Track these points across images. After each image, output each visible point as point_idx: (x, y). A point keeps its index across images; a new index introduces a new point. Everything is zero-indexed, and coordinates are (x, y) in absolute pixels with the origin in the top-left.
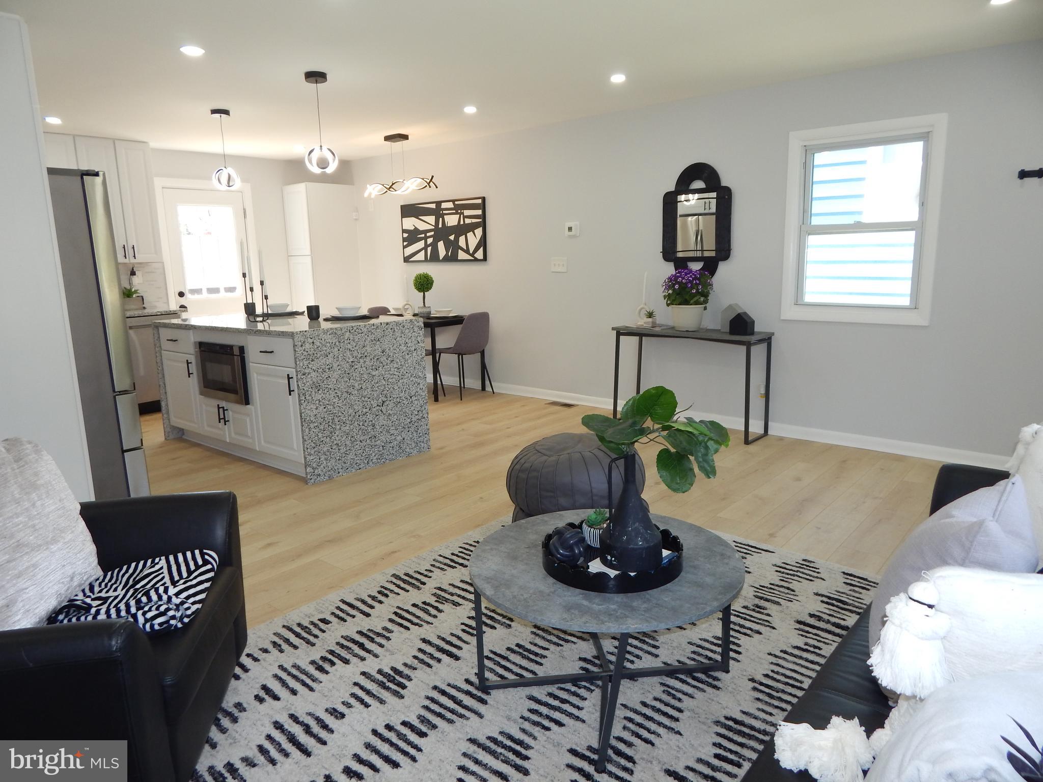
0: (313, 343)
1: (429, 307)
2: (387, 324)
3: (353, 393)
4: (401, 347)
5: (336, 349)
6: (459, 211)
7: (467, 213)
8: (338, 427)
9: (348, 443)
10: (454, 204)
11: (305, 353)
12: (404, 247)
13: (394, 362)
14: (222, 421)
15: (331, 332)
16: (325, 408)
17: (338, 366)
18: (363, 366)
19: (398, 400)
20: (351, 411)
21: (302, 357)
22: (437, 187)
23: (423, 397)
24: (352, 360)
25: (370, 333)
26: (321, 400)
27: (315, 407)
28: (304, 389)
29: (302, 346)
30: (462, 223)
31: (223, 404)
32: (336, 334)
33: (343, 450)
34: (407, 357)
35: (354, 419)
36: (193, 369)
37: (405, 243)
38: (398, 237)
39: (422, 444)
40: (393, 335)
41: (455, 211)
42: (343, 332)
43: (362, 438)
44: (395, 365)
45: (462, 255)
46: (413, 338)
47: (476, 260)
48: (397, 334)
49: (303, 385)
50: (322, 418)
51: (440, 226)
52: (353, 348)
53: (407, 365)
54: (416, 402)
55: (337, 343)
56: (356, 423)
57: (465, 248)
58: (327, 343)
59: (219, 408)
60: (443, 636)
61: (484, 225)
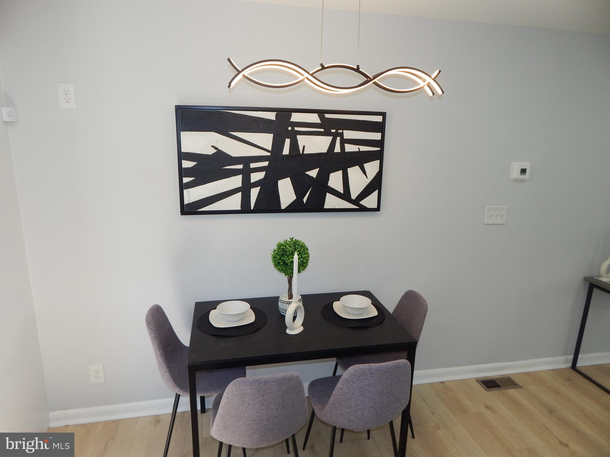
6: (333, 131)
7: (348, 134)
10: (322, 117)
12: (182, 187)
30: (337, 149)
37: (186, 180)
38: (167, 167)
41: (323, 130)
45: (331, 201)
47: (364, 209)
51: (286, 151)
57: (341, 190)
61: (379, 156)
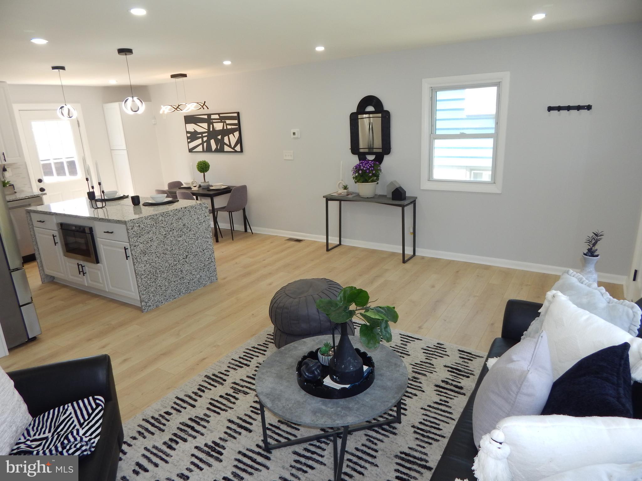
0: (139, 226)
1: (208, 182)
2: (185, 208)
3: (167, 253)
4: (195, 221)
5: (154, 228)
6: (223, 121)
7: (228, 122)
8: (159, 275)
9: (166, 284)
10: (219, 116)
11: (135, 233)
12: (189, 143)
13: (191, 231)
14: (82, 273)
15: (150, 218)
16: (150, 265)
17: (156, 238)
18: (172, 236)
19: (196, 253)
20: (167, 264)
21: (133, 236)
22: (208, 109)
23: (211, 249)
24: (165, 233)
25: (175, 215)
26: (147, 260)
27: (144, 265)
28: (136, 255)
29: (132, 229)
30: (225, 128)
31: (81, 262)
32: (153, 218)
33: (164, 288)
34: (199, 226)
35: (169, 269)
36: (58, 239)
37: (189, 140)
38: (184, 136)
39: (213, 278)
40: (189, 214)
41: (220, 121)
42: (158, 217)
43: (175, 280)
44: (192, 233)
45: (226, 148)
46: (202, 214)
47: (236, 152)
48: (192, 214)
49: (135, 253)
50: (149, 271)
51: (211, 130)
52: (165, 226)
53: (200, 232)
54: (207, 253)
55: (155, 224)
56: (171, 271)
57: (228, 144)
58: (148, 225)
59: (78, 265)
60: (240, 416)
61: (239, 129)
